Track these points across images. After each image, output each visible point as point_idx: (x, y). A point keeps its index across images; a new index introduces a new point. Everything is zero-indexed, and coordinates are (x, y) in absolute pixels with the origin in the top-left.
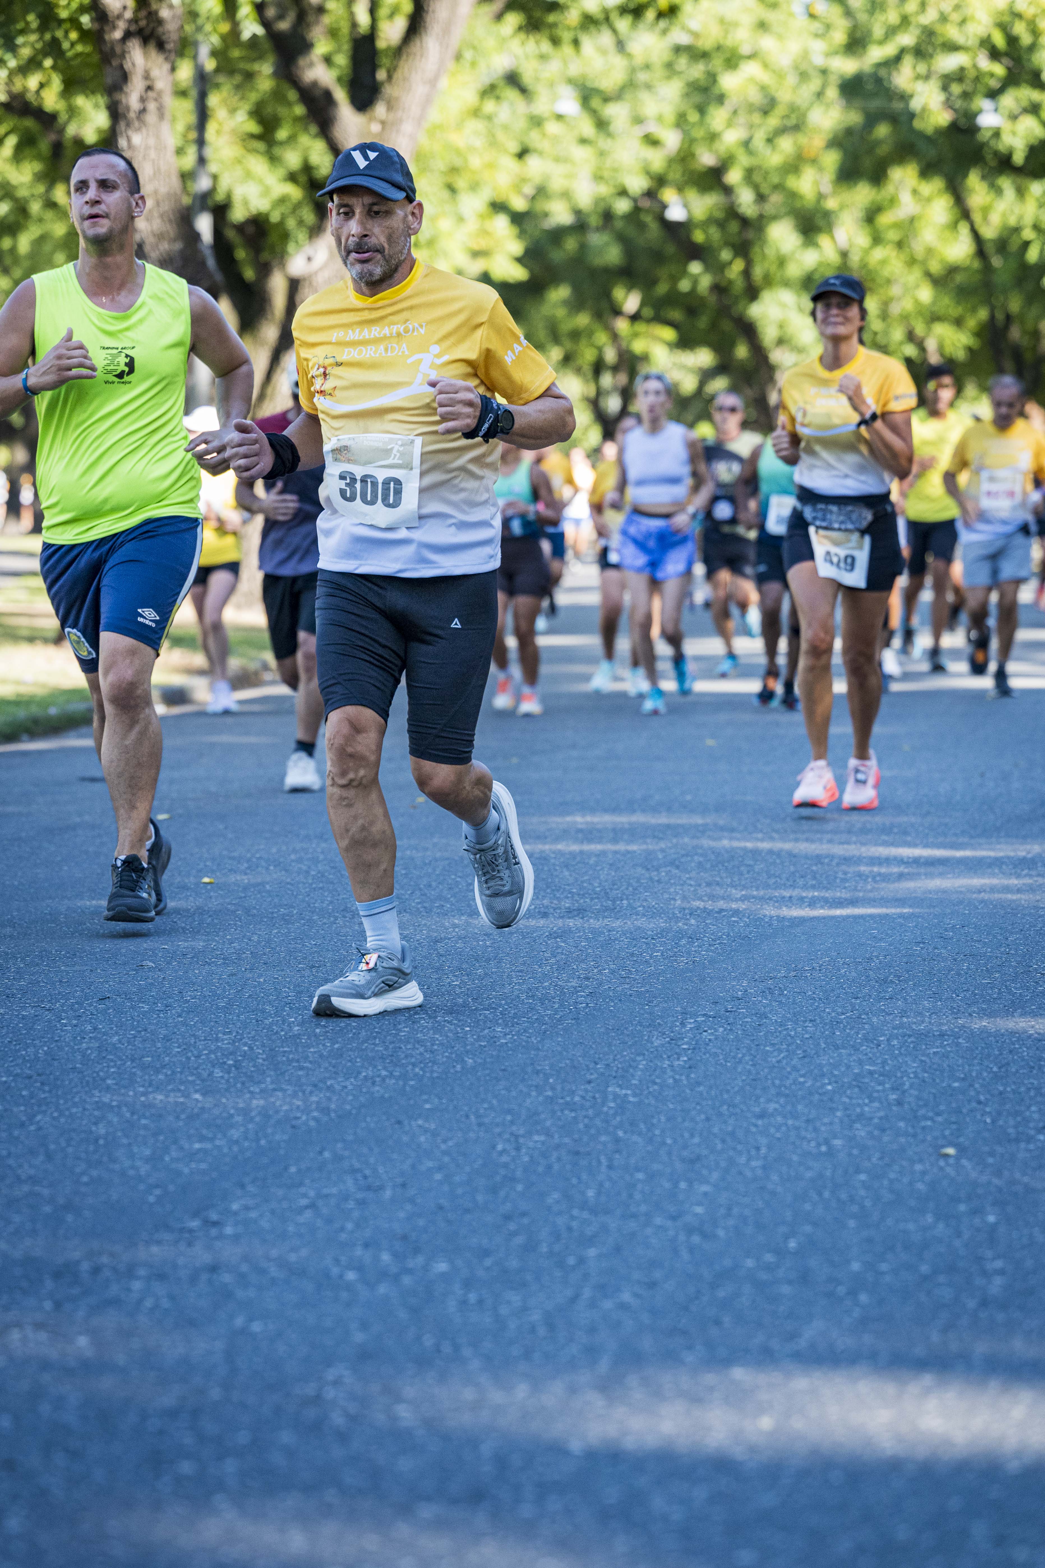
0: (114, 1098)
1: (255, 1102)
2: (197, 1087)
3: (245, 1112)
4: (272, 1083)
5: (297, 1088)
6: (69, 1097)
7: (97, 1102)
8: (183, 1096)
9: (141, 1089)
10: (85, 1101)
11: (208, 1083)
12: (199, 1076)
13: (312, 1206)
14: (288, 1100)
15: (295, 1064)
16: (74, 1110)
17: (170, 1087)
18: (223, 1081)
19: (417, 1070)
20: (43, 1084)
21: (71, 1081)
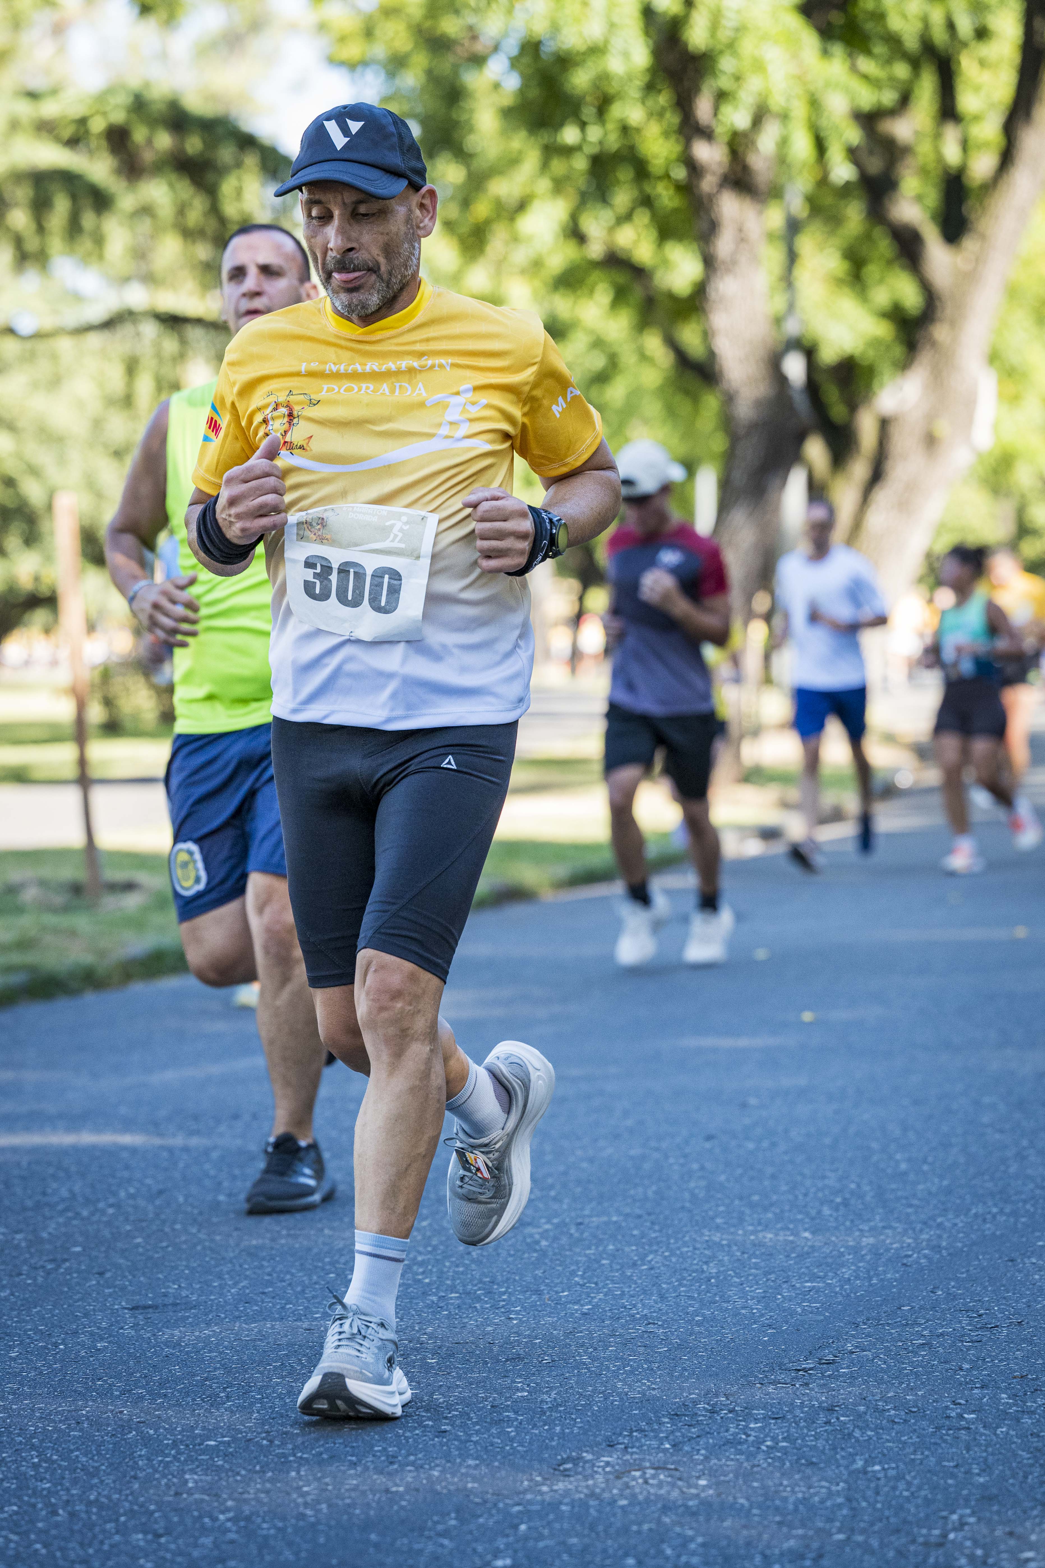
0: (724, 1236)
1: (865, 1241)
2: (807, 1226)
3: (855, 1250)
4: (881, 1220)
5: (906, 1226)
6: (680, 1236)
7: (707, 1241)
8: (792, 1234)
9: (750, 1228)
10: (695, 1240)
11: (818, 1221)
12: (807, 1214)
13: (928, 1345)
14: (898, 1238)
15: (904, 1201)
16: (685, 1249)
17: (779, 1226)
18: (832, 1219)
19: (1028, 1206)
20: (653, 1223)
21: (680, 1220)
